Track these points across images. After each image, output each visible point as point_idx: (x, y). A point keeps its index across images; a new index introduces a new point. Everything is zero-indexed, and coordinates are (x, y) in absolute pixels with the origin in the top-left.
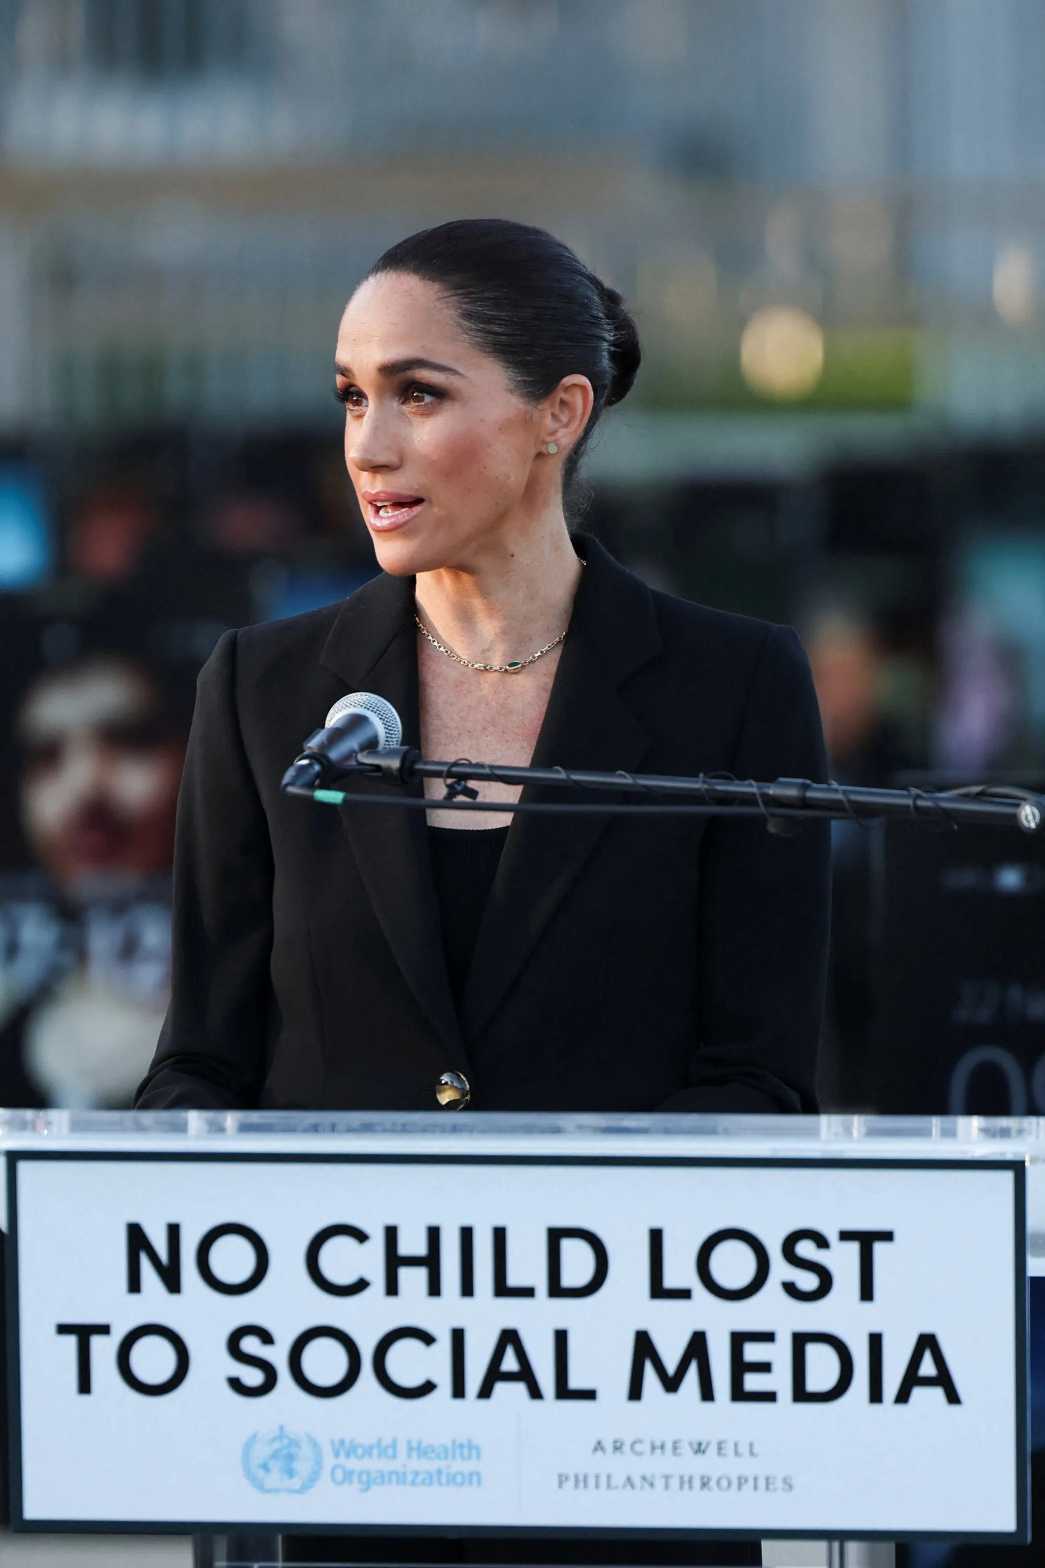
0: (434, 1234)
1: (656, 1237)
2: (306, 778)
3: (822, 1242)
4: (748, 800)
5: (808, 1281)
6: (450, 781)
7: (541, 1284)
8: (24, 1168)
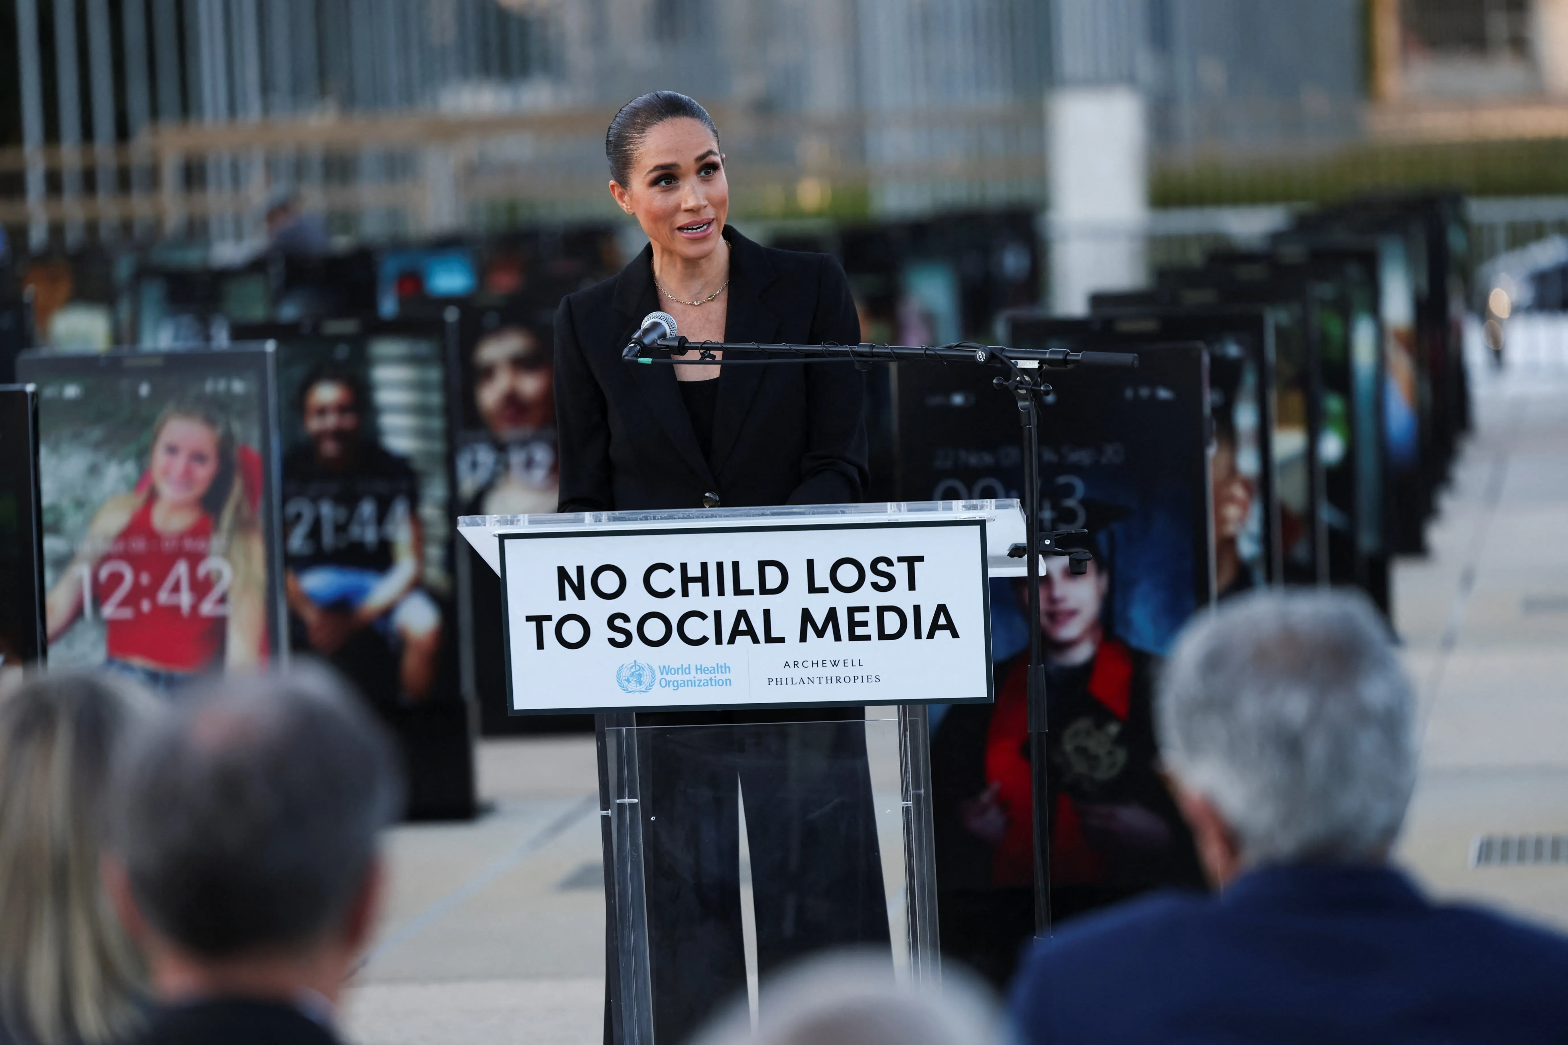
0: (704, 566)
1: (810, 563)
2: (633, 353)
3: (890, 563)
4: (845, 354)
5: (884, 582)
6: (702, 351)
7: (756, 588)
8: (508, 543)
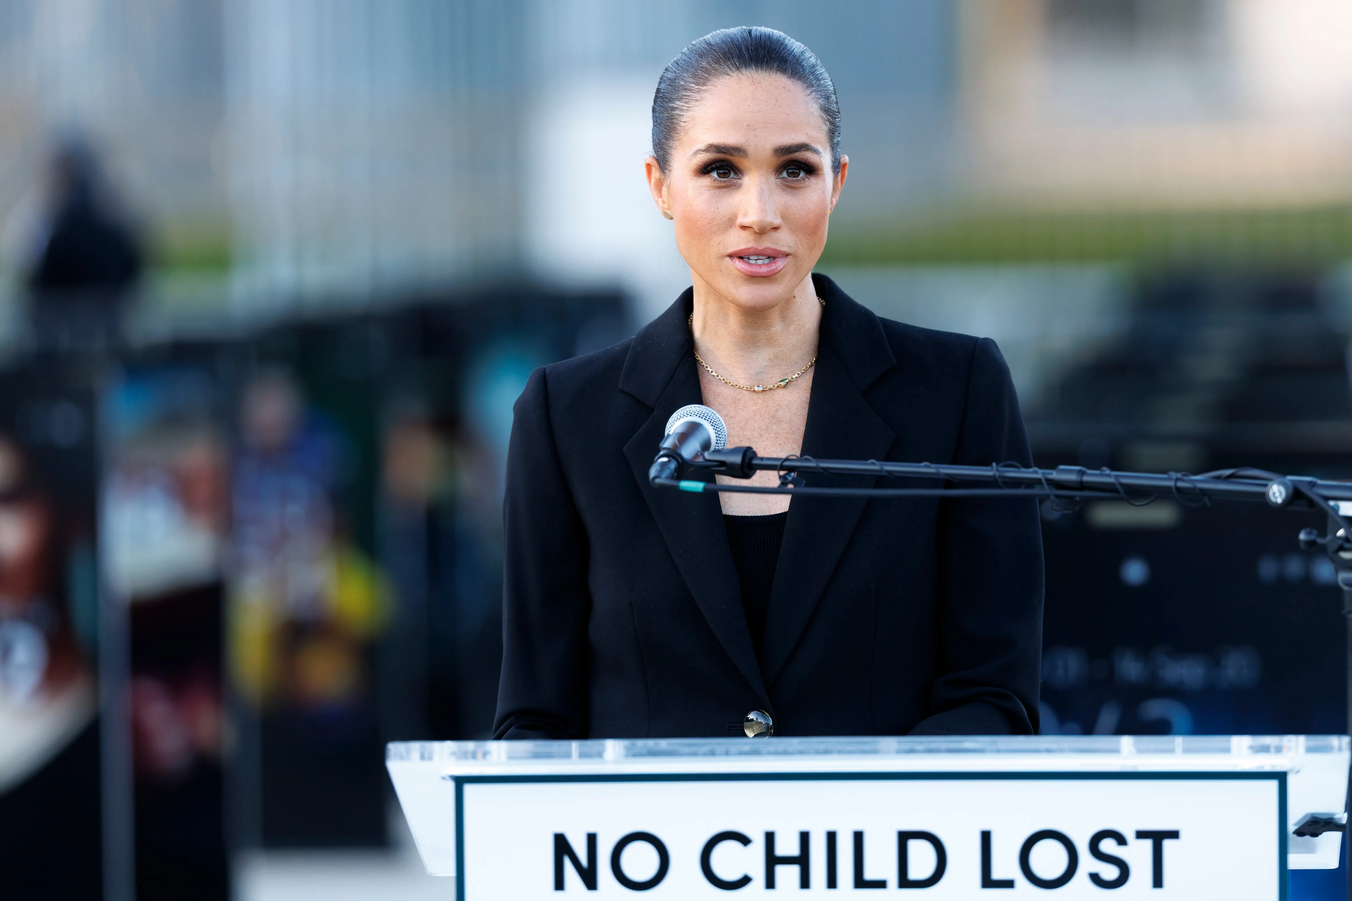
0: (805, 838)
1: (986, 837)
2: (667, 473)
3: (1121, 840)
5: (1110, 872)
6: (782, 473)
7: (892, 878)
8: (469, 789)
